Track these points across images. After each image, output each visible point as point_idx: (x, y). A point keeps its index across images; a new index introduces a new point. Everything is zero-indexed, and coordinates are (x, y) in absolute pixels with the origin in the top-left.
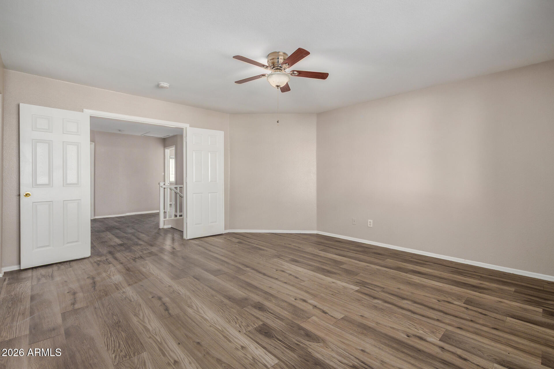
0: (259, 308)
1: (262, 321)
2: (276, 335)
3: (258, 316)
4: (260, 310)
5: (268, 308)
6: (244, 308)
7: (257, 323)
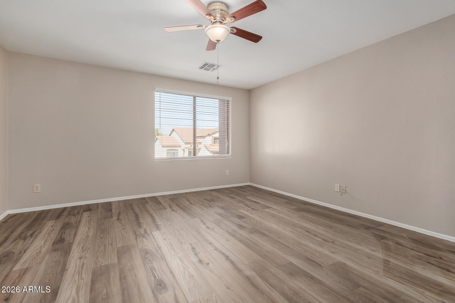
0: (242, 226)
1: (242, 221)
2: (236, 216)
3: (244, 223)
4: (241, 225)
5: (235, 226)
6: (252, 227)
7: (245, 220)
